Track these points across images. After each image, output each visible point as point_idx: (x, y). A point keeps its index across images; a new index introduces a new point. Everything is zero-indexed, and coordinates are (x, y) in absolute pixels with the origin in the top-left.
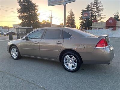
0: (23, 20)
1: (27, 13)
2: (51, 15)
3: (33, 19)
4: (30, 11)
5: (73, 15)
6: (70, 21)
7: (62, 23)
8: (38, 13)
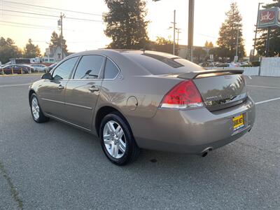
0: (114, 39)
1: (122, 23)
2: (175, 23)
3: (135, 35)
4: (128, 17)
5: (238, 19)
6: (229, 36)
7: (209, 42)
8: (145, 19)
